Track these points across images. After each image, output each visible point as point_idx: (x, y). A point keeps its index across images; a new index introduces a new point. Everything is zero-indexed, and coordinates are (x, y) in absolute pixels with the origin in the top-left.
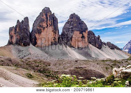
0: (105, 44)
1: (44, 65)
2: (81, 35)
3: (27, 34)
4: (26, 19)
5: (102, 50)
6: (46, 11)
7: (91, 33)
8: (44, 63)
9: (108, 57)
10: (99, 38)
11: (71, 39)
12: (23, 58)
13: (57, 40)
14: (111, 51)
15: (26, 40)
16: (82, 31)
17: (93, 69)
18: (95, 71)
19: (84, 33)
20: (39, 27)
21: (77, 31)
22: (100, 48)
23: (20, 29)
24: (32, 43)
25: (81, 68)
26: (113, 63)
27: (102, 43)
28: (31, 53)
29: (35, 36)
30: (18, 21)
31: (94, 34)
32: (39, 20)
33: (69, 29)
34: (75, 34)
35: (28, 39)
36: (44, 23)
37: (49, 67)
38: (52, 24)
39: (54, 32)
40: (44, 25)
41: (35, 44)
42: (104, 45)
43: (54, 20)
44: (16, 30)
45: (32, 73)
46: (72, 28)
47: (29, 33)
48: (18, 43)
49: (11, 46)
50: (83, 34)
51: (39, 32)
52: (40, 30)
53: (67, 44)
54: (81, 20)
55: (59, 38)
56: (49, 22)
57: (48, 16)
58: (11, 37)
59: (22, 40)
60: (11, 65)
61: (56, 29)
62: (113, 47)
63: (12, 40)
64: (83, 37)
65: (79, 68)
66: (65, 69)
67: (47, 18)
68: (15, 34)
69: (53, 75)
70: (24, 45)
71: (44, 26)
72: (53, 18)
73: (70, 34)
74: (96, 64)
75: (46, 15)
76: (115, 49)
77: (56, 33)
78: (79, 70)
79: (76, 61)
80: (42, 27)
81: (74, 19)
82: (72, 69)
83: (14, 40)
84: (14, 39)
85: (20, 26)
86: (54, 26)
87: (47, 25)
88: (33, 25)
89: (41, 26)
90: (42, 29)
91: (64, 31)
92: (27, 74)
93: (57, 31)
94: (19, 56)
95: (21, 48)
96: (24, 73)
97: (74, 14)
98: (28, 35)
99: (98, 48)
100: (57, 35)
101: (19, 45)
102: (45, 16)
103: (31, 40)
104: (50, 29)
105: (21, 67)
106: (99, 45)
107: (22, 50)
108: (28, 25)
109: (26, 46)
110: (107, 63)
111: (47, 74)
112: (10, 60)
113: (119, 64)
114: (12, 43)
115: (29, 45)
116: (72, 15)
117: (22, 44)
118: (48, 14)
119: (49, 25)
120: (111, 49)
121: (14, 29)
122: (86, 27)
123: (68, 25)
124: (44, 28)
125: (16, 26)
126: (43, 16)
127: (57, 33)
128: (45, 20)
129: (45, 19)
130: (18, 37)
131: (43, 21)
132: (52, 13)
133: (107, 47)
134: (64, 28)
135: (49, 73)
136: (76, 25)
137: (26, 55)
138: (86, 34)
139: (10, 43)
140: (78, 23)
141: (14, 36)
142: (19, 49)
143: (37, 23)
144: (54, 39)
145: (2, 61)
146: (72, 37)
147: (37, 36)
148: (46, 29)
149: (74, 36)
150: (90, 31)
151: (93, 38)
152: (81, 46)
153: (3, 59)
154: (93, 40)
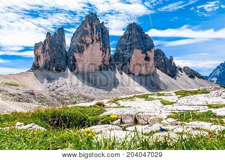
0: (180, 69)
2: (145, 55)
3: (61, 53)
4: (61, 30)
5: (175, 79)
6: (92, 19)
7: (159, 53)
10: (171, 60)
11: (129, 61)
12: (53, 90)
13: (107, 63)
14: (190, 80)
15: (61, 62)
16: (146, 50)
19: (148, 52)
20: (80, 43)
21: (138, 49)
22: (173, 75)
23: (51, 47)
24: (69, 67)
27: (176, 68)
28: (67, 82)
29: (74, 57)
30: (48, 34)
31: (164, 54)
32: (81, 32)
33: (126, 46)
34: (135, 54)
36: (88, 37)
38: (100, 38)
39: (103, 51)
40: (88, 39)
41: (73, 68)
42: (180, 72)
46: (130, 45)
47: (64, 52)
48: (48, 67)
49: (37, 71)
50: (147, 55)
51: (81, 50)
52: (82, 47)
53: (122, 69)
55: (110, 60)
56: (95, 35)
57: (94, 27)
59: (54, 62)
60: (34, 101)
61: (105, 47)
62: (192, 74)
63: (38, 62)
64: (147, 59)
67: (93, 29)
68: (43, 53)
70: (56, 70)
71: (88, 42)
72: (102, 30)
73: (127, 54)
75: (91, 25)
76: (196, 78)
77: (106, 53)
80: (85, 43)
81: (134, 31)
83: (41, 63)
84: (41, 61)
85: (51, 42)
86: (103, 41)
87: (93, 40)
88: (72, 40)
89: (82, 41)
90: (85, 45)
91: (119, 49)
93: (108, 49)
94: (49, 88)
95: (50, 74)
97: (134, 23)
98: (62, 55)
99: (170, 75)
100: (107, 55)
101: (49, 69)
102: (89, 27)
103: (67, 63)
104: (98, 46)
105: (49, 105)
106: (172, 71)
107: (53, 78)
108: (63, 40)
109: (60, 71)
112: (32, 94)
114: (39, 67)
116: (130, 25)
117: (54, 68)
118: (94, 23)
119: (95, 41)
120: (190, 77)
121: (41, 47)
122: (151, 44)
123: (125, 40)
124: (88, 45)
125: (45, 41)
126: (86, 26)
127: (108, 53)
129: (89, 31)
131: (85, 33)
132: (101, 22)
133: (184, 74)
134: (119, 45)
136: (136, 40)
137: (58, 85)
138: (151, 55)
139: (35, 67)
140: (140, 37)
141: (42, 57)
142: (48, 75)
143: (78, 37)
144: (102, 61)
145: (19, 95)
146: (130, 58)
147: (77, 56)
148: (91, 45)
149: (133, 57)
150: (157, 50)
151: (163, 61)
152: (144, 72)
153: (20, 92)
154: (162, 63)
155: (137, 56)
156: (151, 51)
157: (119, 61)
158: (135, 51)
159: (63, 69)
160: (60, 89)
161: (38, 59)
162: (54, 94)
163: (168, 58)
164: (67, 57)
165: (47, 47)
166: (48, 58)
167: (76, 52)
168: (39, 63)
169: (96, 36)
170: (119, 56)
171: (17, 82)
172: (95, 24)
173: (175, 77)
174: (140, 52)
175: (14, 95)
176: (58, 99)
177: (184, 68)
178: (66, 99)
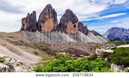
0: (90, 31)
1: (46, 46)
2: (73, 25)
3: (34, 23)
4: (34, 12)
5: (88, 36)
6: (49, 7)
7: (80, 24)
8: (46, 44)
9: (92, 41)
10: (86, 27)
13: (56, 28)
14: (95, 37)
17: (81, 49)
18: (82, 50)
19: (75, 23)
22: (86, 34)
23: (30, 20)
24: (38, 30)
25: (73, 48)
26: (96, 46)
27: (88, 30)
28: (37, 37)
29: (40, 25)
30: (28, 14)
31: (83, 24)
32: (43, 13)
33: (65, 20)
34: (69, 24)
35: (35, 27)
36: (47, 15)
37: (50, 47)
39: (54, 22)
40: (47, 17)
41: (40, 31)
42: (90, 33)
43: (54, 14)
44: (27, 20)
45: (37, 51)
46: (67, 20)
47: (36, 23)
48: (28, 29)
49: (23, 31)
50: (75, 24)
51: (44, 22)
52: (44, 20)
54: (73, 14)
55: (57, 27)
58: (23, 25)
59: (31, 27)
60: (23, 45)
62: (96, 34)
64: (75, 26)
66: (61, 49)
67: (49, 12)
68: (26, 23)
69: (52, 53)
70: (32, 31)
71: (47, 18)
72: (54, 12)
73: (66, 24)
74: (84, 46)
75: (49, 10)
76: (98, 36)
77: (55, 23)
78: (71, 49)
79: (69, 43)
80: (45, 19)
81: (69, 13)
82: (66, 49)
83: (25, 27)
85: (30, 17)
86: (54, 18)
87: (49, 17)
89: (44, 18)
90: (45, 20)
91: (61, 21)
92: (34, 52)
93: (56, 21)
94: (29, 39)
95: (30, 33)
96: (32, 51)
97: (69, 9)
101: (29, 30)
102: (47, 11)
103: (37, 28)
104: (51, 20)
105: (30, 47)
106: (86, 32)
107: (31, 35)
108: (35, 17)
109: (34, 31)
110: (92, 45)
111: (49, 52)
112: (22, 42)
113: (100, 46)
114: (24, 29)
115: (36, 31)
116: (67, 10)
119: (50, 17)
120: (95, 35)
121: (25, 20)
122: (77, 19)
123: (64, 17)
124: (47, 19)
125: (27, 17)
126: (46, 10)
127: (56, 23)
128: (48, 13)
130: (28, 25)
131: (46, 14)
132: (53, 9)
133: (92, 34)
134: (61, 19)
135: (50, 51)
136: (70, 17)
137: (33, 38)
138: (77, 24)
139: (22, 29)
140: (72, 16)
141: (25, 24)
142: (28, 33)
143: (42, 16)
144: (54, 27)
145: (16, 42)
146: (67, 26)
147: (42, 24)
148: (48, 20)
149: (68, 25)
150: (79, 22)
152: (73, 33)
153: (17, 41)
154: (82, 28)
155: (70, 25)
156: (76, 23)
157: (61, 27)
158: (69, 23)
160: (34, 40)
162: (32, 42)
163: (85, 26)
164: (37, 25)
169: (51, 15)
170: (61, 25)
171: (14, 36)
172: (50, 9)
175: (14, 42)
176: (34, 45)
177: (92, 31)
178: (38, 45)
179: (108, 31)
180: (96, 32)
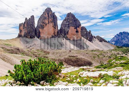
0: (95, 37)
1: (45, 54)
2: (76, 30)
3: (33, 28)
4: (33, 17)
6: (48, 11)
7: (83, 29)
8: (45, 52)
9: (97, 48)
10: (90, 33)
11: (68, 33)
12: (29, 48)
13: (56, 34)
14: (100, 43)
15: (32, 33)
16: (76, 27)
17: (83, 57)
18: (84, 59)
19: (78, 28)
21: (73, 26)
22: (91, 40)
23: (27, 25)
24: (36, 36)
26: (99, 53)
27: (92, 36)
28: (36, 43)
29: (39, 31)
30: (26, 19)
32: (42, 18)
33: (66, 25)
35: (33, 33)
36: (47, 20)
37: (48, 55)
38: (52, 21)
39: (54, 28)
40: (47, 22)
41: (39, 37)
42: (94, 39)
43: (54, 18)
44: (24, 25)
46: (68, 24)
47: (34, 28)
49: (21, 38)
50: (77, 29)
51: (43, 27)
53: (64, 37)
54: (75, 18)
55: (58, 32)
57: (50, 15)
58: (21, 31)
59: (29, 33)
60: (19, 53)
61: (55, 25)
64: (77, 32)
65: (72, 56)
66: (61, 57)
67: (49, 16)
68: (24, 28)
70: (30, 37)
72: (54, 16)
73: (66, 29)
74: (86, 54)
75: (48, 14)
76: (103, 42)
77: (55, 28)
78: (72, 58)
79: (70, 51)
80: (45, 24)
81: (70, 17)
82: (66, 57)
83: (23, 34)
85: (27, 23)
86: (54, 23)
87: (49, 22)
88: (38, 22)
89: (43, 23)
90: (45, 25)
91: (62, 26)
94: (26, 46)
95: (28, 40)
97: (70, 13)
98: (33, 30)
99: (89, 40)
100: (56, 30)
101: (27, 37)
102: (47, 15)
103: (36, 34)
104: (51, 25)
105: (27, 55)
106: (91, 38)
108: (33, 22)
109: (32, 38)
110: (95, 52)
112: (18, 50)
114: (21, 36)
115: (34, 37)
116: (68, 14)
120: (100, 41)
122: (79, 24)
123: (66, 22)
124: (46, 25)
125: (24, 23)
126: (45, 14)
127: (56, 28)
128: (47, 18)
130: (25, 31)
131: (45, 18)
132: (53, 12)
133: (97, 40)
136: (72, 22)
137: (31, 45)
140: (74, 20)
141: (23, 30)
142: (26, 40)
143: (41, 20)
144: (54, 33)
146: (68, 31)
147: (41, 30)
148: (48, 25)
149: (70, 31)
150: (83, 27)
151: (85, 33)
153: (12, 49)
154: (85, 34)
155: (72, 30)
157: (62, 33)
158: (71, 28)
159: (33, 37)
160: (32, 47)
161: (21, 32)
162: (29, 50)
163: (89, 31)
164: (36, 31)
165: (26, 26)
166: (26, 31)
167: (40, 28)
168: (22, 34)
169: (50, 20)
170: (62, 30)
171: (11, 44)
172: (50, 13)
173: (92, 41)
174: (73, 28)
175: (10, 50)
176: (31, 53)
177: (97, 36)
178: (35, 53)
179: (115, 36)
180: (101, 37)
